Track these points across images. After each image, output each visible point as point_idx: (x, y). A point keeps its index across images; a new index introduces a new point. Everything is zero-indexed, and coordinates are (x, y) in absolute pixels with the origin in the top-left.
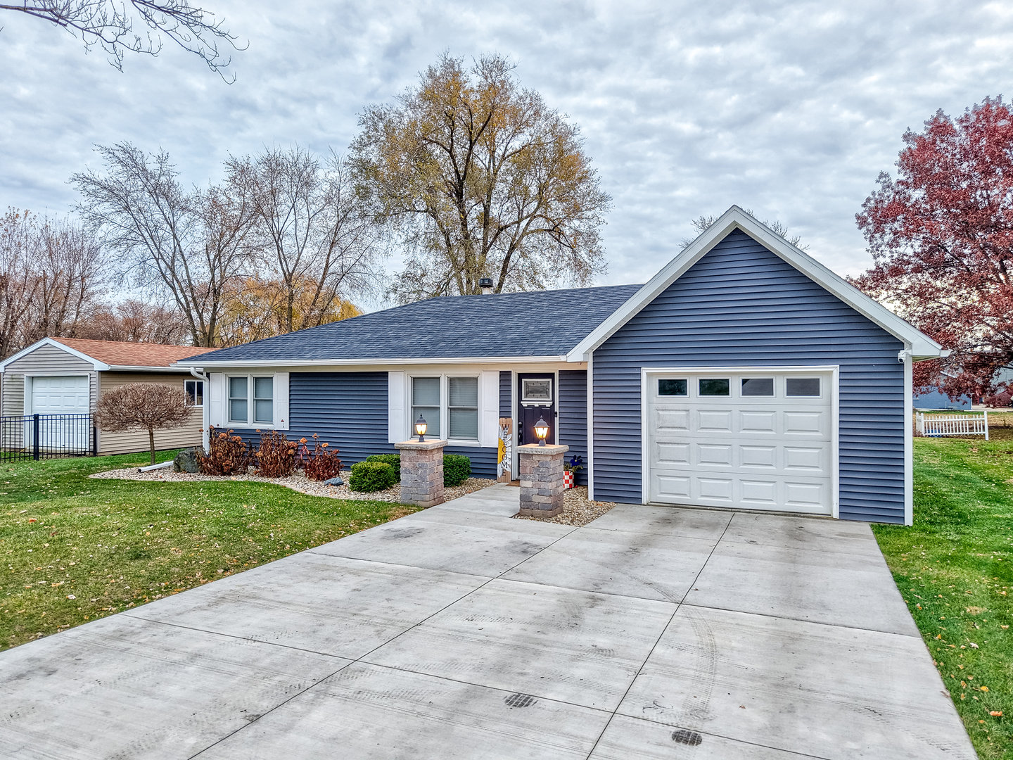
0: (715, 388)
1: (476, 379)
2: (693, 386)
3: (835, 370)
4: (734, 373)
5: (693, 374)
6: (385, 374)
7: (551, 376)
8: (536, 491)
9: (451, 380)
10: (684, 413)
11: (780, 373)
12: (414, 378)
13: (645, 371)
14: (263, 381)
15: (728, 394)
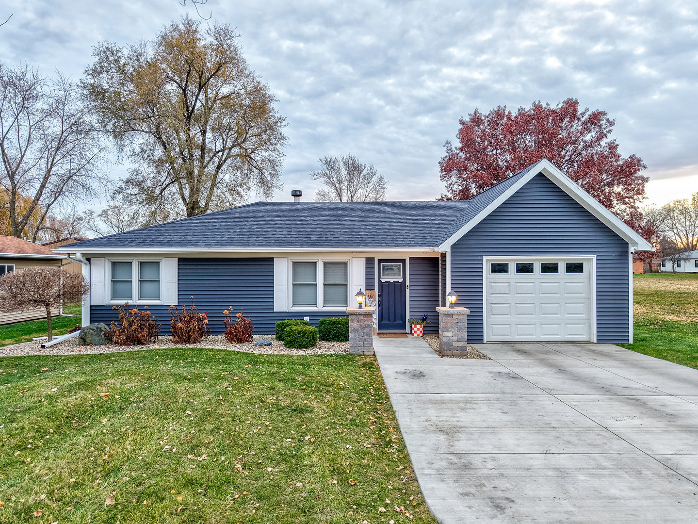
0: (525, 268)
1: (346, 263)
2: (512, 268)
3: (594, 258)
4: (537, 260)
5: (512, 260)
6: (272, 260)
7: (403, 261)
8: (456, 339)
9: (326, 264)
10: (507, 284)
11: (562, 260)
12: (294, 263)
13: (485, 258)
14: (150, 265)
15: (533, 272)
